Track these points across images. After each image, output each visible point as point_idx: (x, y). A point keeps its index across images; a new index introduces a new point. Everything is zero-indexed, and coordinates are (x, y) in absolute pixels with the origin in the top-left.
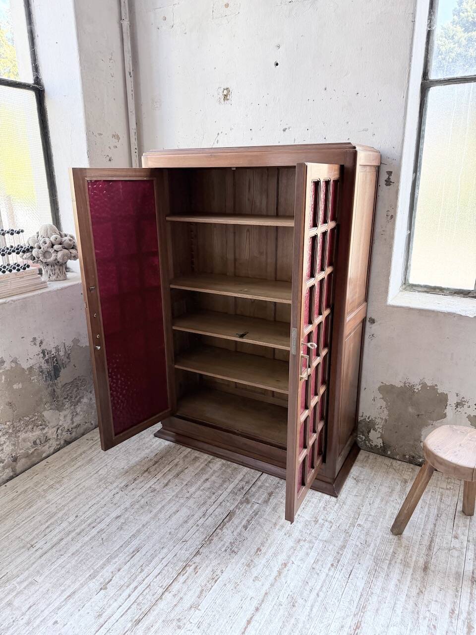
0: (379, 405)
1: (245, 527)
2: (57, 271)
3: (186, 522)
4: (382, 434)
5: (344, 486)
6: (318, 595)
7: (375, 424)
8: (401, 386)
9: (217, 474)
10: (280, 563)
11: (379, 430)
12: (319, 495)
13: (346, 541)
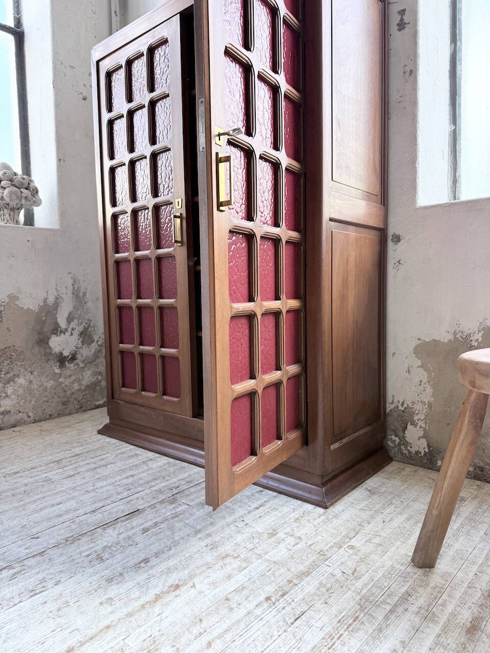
0: (417, 380)
1: (145, 530)
2: (7, 216)
3: (60, 516)
4: (425, 430)
5: (346, 497)
6: (209, 644)
7: (413, 414)
8: (450, 340)
9: (150, 472)
10: (168, 584)
11: (421, 423)
12: (296, 504)
13: (314, 566)
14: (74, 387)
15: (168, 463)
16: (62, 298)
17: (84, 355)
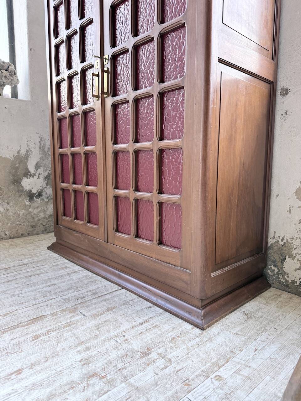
0: (297, 219)
11: (297, 256)
14: (40, 215)
15: (86, 276)
16: (31, 151)
17: (48, 193)
